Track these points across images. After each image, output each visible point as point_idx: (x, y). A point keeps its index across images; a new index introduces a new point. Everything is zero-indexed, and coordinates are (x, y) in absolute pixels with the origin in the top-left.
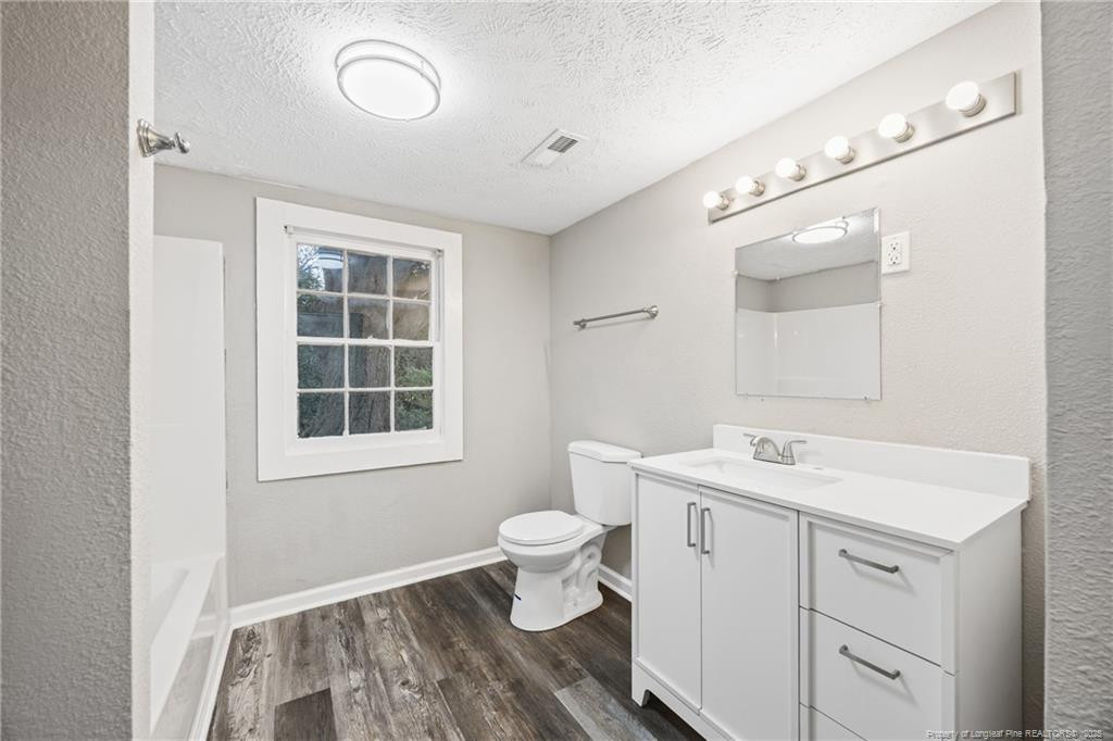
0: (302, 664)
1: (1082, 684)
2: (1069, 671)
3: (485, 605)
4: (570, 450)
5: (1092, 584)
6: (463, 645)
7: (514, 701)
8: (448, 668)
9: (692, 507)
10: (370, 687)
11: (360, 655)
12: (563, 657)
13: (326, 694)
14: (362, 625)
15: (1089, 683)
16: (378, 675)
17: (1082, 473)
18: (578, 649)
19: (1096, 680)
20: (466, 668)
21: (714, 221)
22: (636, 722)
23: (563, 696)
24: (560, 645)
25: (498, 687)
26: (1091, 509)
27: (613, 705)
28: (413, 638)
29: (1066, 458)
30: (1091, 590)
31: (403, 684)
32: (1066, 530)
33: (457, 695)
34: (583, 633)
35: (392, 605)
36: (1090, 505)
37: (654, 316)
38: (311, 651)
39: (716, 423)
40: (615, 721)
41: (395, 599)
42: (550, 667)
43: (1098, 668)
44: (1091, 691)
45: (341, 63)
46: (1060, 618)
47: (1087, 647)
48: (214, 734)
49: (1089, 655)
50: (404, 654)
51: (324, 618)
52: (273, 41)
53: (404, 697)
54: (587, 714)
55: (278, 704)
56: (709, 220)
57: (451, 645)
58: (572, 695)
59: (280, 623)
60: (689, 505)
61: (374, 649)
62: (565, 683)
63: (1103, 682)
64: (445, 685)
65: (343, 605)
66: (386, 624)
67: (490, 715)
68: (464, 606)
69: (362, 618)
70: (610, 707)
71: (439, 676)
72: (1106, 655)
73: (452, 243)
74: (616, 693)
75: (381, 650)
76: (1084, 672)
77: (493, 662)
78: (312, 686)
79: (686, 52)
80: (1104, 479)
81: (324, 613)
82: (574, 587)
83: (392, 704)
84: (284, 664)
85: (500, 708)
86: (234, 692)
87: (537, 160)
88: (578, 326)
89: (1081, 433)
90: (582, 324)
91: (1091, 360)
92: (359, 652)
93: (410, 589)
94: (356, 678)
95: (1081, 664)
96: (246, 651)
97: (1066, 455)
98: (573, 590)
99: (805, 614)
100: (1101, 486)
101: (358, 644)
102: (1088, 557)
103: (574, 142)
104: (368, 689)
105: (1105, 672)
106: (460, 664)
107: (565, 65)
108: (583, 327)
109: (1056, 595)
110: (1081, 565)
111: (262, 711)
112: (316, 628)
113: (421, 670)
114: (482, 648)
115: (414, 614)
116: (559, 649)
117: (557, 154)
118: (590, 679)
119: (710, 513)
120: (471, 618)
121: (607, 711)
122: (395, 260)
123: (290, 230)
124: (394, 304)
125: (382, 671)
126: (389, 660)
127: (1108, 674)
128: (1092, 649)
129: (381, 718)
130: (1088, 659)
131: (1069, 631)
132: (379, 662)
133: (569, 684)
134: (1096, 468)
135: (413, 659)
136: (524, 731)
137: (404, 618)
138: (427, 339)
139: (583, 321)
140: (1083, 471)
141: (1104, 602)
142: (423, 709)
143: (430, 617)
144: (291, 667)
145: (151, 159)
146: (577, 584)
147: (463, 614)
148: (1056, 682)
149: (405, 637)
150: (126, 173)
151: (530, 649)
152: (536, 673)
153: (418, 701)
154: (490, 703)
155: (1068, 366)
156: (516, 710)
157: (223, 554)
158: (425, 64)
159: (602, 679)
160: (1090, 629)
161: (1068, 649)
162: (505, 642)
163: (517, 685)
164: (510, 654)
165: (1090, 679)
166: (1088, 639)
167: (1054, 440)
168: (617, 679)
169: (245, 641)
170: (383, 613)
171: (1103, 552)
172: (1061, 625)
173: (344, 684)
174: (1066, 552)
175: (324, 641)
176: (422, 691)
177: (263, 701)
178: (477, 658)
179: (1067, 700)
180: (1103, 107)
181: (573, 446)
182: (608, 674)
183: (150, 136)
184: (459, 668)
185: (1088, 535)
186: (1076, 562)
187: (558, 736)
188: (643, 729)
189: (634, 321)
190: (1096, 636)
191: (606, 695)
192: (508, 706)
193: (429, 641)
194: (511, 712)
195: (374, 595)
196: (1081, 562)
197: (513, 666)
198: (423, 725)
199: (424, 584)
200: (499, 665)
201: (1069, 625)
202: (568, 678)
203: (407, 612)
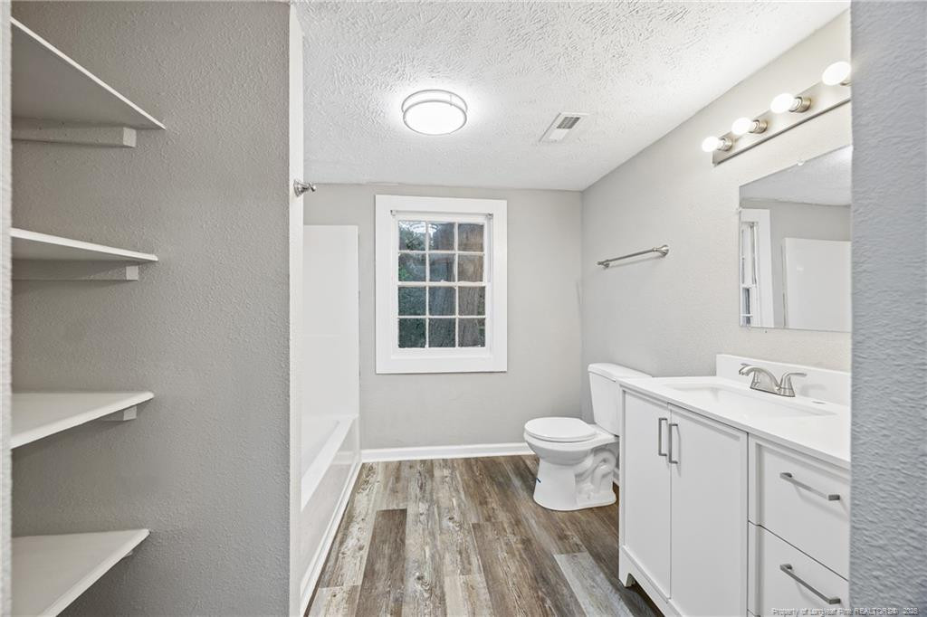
0: (394, 491)
1: (876, 588)
2: (866, 575)
3: (517, 482)
4: (589, 370)
5: (883, 498)
6: (494, 505)
7: (522, 552)
8: (481, 517)
9: (663, 422)
10: (429, 515)
11: (427, 495)
12: (569, 533)
13: (404, 512)
14: (432, 476)
15: (881, 588)
16: (436, 509)
17: (877, 396)
18: (583, 530)
19: (886, 586)
20: (493, 520)
21: (719, 163)
22: (617, 596)
23: (561, 560)
24: (568, 524)
25: (513, 539)
26: (884, 428)
27: (601, 578)
28: (462, 493)
29: (866, 382)
30: (883, 502)
31: (450, 519)
32: (864, 447)
33: (483, 536)
34: (590, 520)
35: (453, 469)
36: (882, 425)
37: (665, 254)
38: (400, 485)
39: (720, 353)
40: (599, 589)
41: (455, 465)
42: (556, 538)
43: (888, 575)
44: (881, 595)
45: (405, 108)
46: (861, 526)
47: (878, 555)
48: (346, 516)
49: (880, 562)
50: (454, 500)
51: (411, 467)
52: (368, 107)
53: (449, 527)
54: (577, 578)
55: (378, 509)
56: (713, 162)
57: (486, 503)
58: (568, 561)
59: (387, 465)
60: (660, 420)
61: (437, 493)
62: (564, 551)
63: (891, 588)
64: (476, 527)
65: (423, 462)
66: (447, 479)
67: (502, 555)
68: (501, 480)
69: (433, 472)
70: (598, 579)
71: (474, 520)
72: (894, 564)
73: (499, 208)
74: (606, 571)
75: (441, 495)
76: (877, 577)
77: (514, 522)
78: (397, 505)
79: (652, 31)
80: (895, 402)
81: (411, 464)
82: (589, 484)
83: (441, 529)
84: (385, 488)
85: (511, 552)
86: (358, 497)
87: (551, 138)
88: (602, 266)
89: (877, 359)
90: (606, 264)
91: (886, 291)
92: (428, 492)
93: (467, 462)
94: (423, 507)
95: (875, 569)
96: (367, 477)
97: (867, 378)
98: (587, 486)
99: (753, 528)
100: (891, 408)
101: (428, 488)
102: (881, 472)
103: (578, 119)
104: (428, 515)
105: (892, 579)
106: (490, 517)
107: (551, 69)
108: (607, 266)
109: (858, 505)
110: (875, 479)
111: (370, 511)
112: (405, 472)
113: (463, 514)
114: (507, 511)
115: (466, 477)
116: (567, 527)
117: (567, 130)
118: (586, 554)
119: (678, 429)
120: (504, 487)
121: (594, 580)
122: (460, 225)
123: (393, 213)
124: (459, 256)
125: (438, 507)
126: (444, 502)
127: (895, 582)
128: (883, 557)
129: (432, 534)
130: (879, 565)
131: (867, 539)
132: (438, 502)
133: (567, 552)
134: (888, 391)
135: (459, 506)
136: (524, 573)
137: (459, 479)
138: (481, 281)
139: (608, 261)
140: (878, 394)
141: (891, 515)
142: (459, 538)
143: (476, 482)
144: (388, 492)
145: (302, 196)
146: (592, 482)
147: (500, 485)
148: (856, 584)
149: (457, 491)
150: (288, 208)
151: (543, 520)
152: (544, 539)
153: (457, 532)
154: (504, 547)
155: (868, 298)
156: (521, 557)
157: (357, 415)
158: (453, 97)
159: (598, 557)
160: (881, 538)
161: (864, 555)
162: (525, 510)
163: (527, 542)
164: (527, 519)
165: (882, 585)
166: (880, 547)
167: (857, 365)
168: (608, 560)
169: (367, 470)
170: (446, 472)
171: (892, 469)
172: (859, 532)
173: (415, 509)
174: (864, 466)
175: (408, 481)
176: (461, 526)
177: (371, 506)
178: (502, 516)
179: (864, 600)
180: (896, 58)
181: (592, 367)
182: (604, 556)
183: (299, 186)
184: (488, 519)
185: (881, 452)
186: (871, 477)
187: (548, 584)
188: (622, 603)
189: (648, 259)
190: (886, 545)
191: (597, 570)
192: (517, 553)
193: (472, 497)
194: (518, 557)
195: (443, 460)
196: (875, 476)
197: (527, 528)
198: (457, 546)
199: (477, 459)
200: (517, 525)
201: (866, 533)
202: (569, 549)
203: (462, 475)
